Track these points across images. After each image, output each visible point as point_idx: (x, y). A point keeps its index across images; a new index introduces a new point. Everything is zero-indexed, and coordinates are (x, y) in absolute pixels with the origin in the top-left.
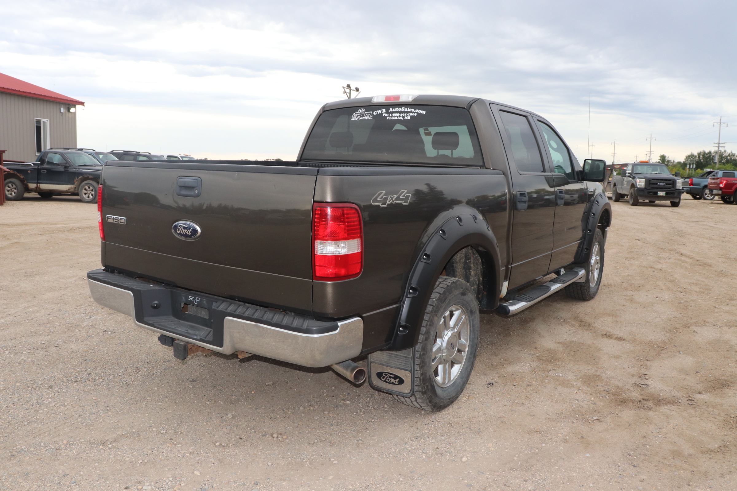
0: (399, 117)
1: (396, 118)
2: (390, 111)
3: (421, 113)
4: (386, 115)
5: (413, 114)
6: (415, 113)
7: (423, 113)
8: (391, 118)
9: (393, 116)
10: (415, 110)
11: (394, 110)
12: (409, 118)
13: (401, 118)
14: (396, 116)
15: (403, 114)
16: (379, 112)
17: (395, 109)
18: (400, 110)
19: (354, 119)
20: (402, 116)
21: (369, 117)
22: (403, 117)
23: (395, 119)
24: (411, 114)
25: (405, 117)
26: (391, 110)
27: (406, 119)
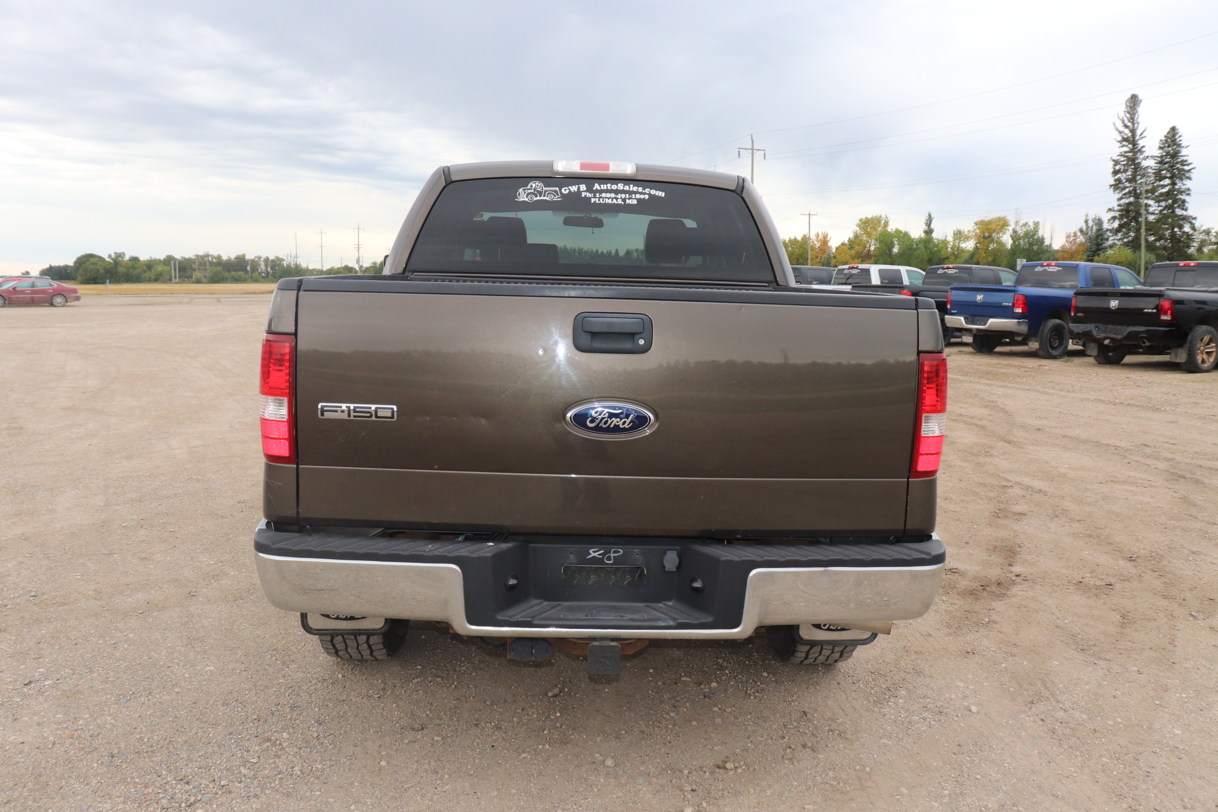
0: (614, 200)
1: (610, 201)
2: (594, 189)
4: (589, 195)
5: (642, 197)
6: (645, 194)
7: (660, 195)
8: (599, 200)
9: (603, 198)
10: (644, 189)
12: (635, 202)
13: (620, 201)
14: (609, 198)
15: (623, 196)
16: (574, 189)
17: (605, 186)
18: (614, 187)
19: (521, 200)
20: (621, 198)
21: (553, 196)
22: (624, 200)
23: (608, 203)
24: (638, 196)
25: (627, 200)
26: (597, 186)
27: (629, 204)
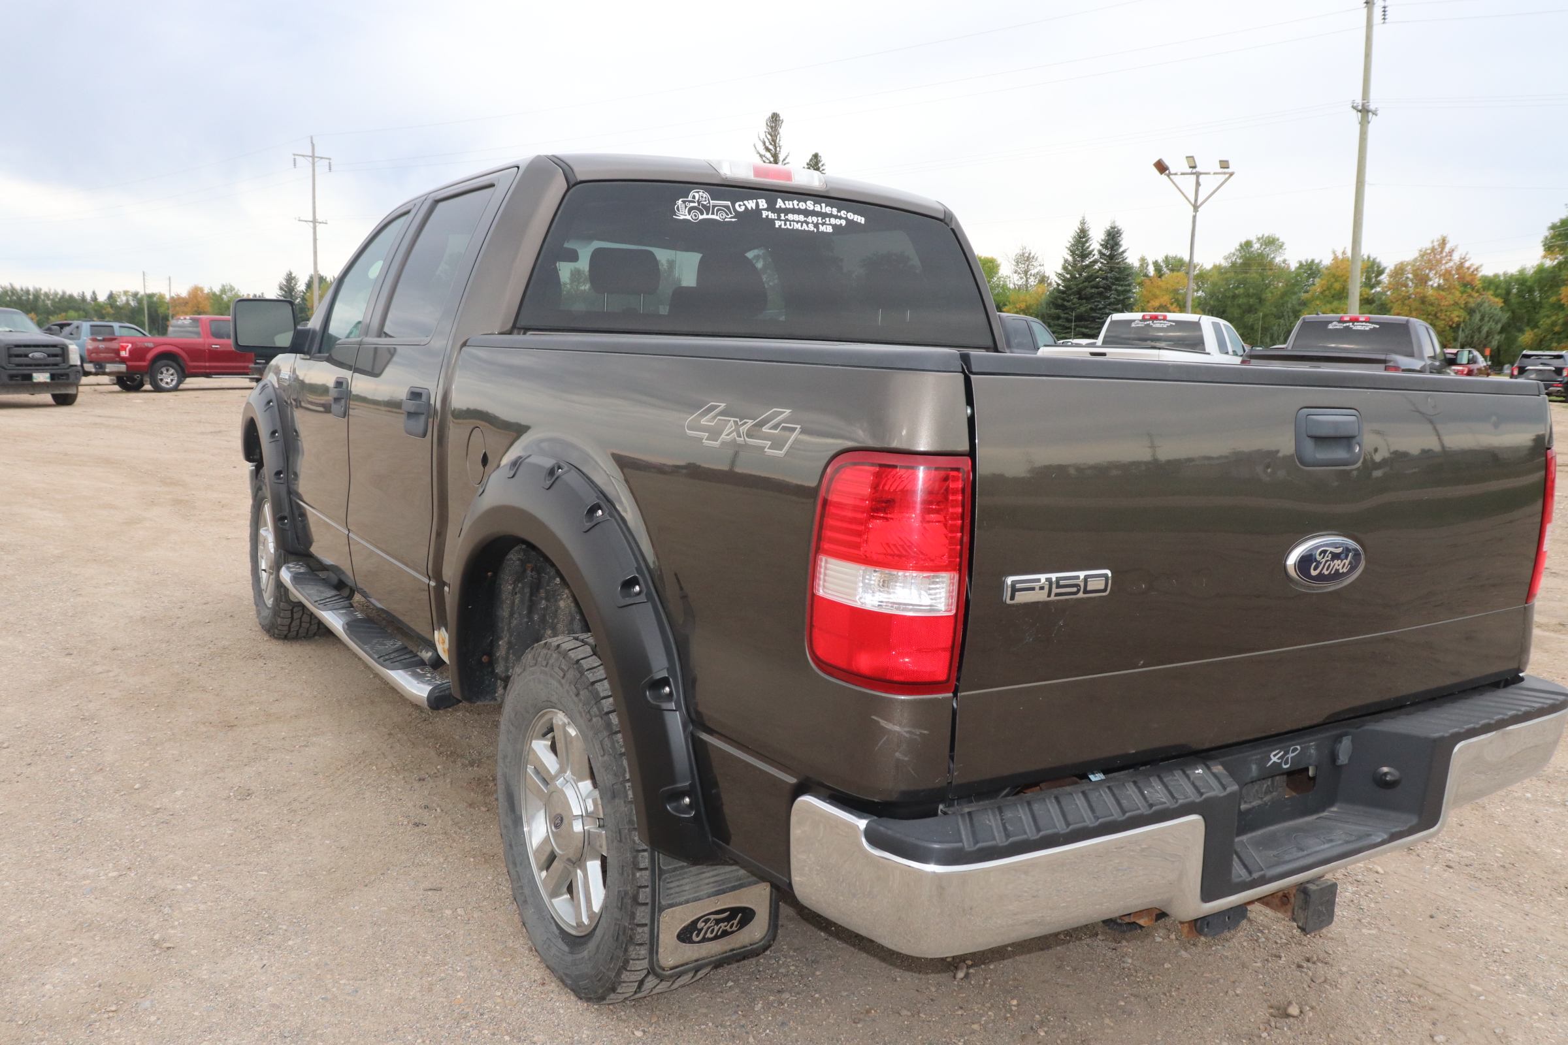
0: (804, 224)
1: (798, 226)
2: (777, 206)
3: (855, 220)
4: (772, 216)
5: (838, 222)
6: (841, 218)
7: (859, 221)
8: (785, 224)
9: (790, 221)
10: (839, 211)
11: (789, 205)
12: (830, 229)
13: (811, 228)
14: (798, 222)
15: (815, 219)
16: (751, 204)
17: (791, 202)
18: (802, 206)
19: (682, 217)
20: (813, 222)
21: (724, 215)
22: (816, 225)
23: (797, 230)
24: (833, 221)
25: (820, 226)
26: (780, 203)
27: (823, 232)
